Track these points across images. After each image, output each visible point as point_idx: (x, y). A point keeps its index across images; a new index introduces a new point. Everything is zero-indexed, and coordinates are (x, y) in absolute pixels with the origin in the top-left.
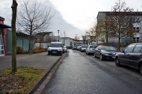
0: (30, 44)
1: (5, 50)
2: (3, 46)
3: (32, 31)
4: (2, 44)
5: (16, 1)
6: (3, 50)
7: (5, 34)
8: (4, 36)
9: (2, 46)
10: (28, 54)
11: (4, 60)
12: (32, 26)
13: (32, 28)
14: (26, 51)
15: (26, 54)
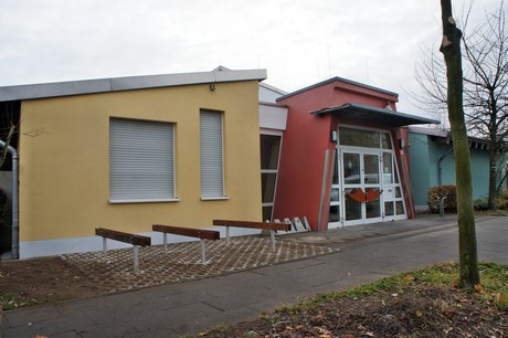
0: (492, 172)
1: (407, 200)
2: (399, 185)
3: (497, 121)
4: (397, 182)
5: (454, 25)
6: (402, 199)
7: (403, 145)
8: (402, 152)
9: (397, 185)
10: (488, 212)
11: (411, 233)
12: (494, 102)
13: (495, 112)
14: (479, 200)
15: (481, 212)
